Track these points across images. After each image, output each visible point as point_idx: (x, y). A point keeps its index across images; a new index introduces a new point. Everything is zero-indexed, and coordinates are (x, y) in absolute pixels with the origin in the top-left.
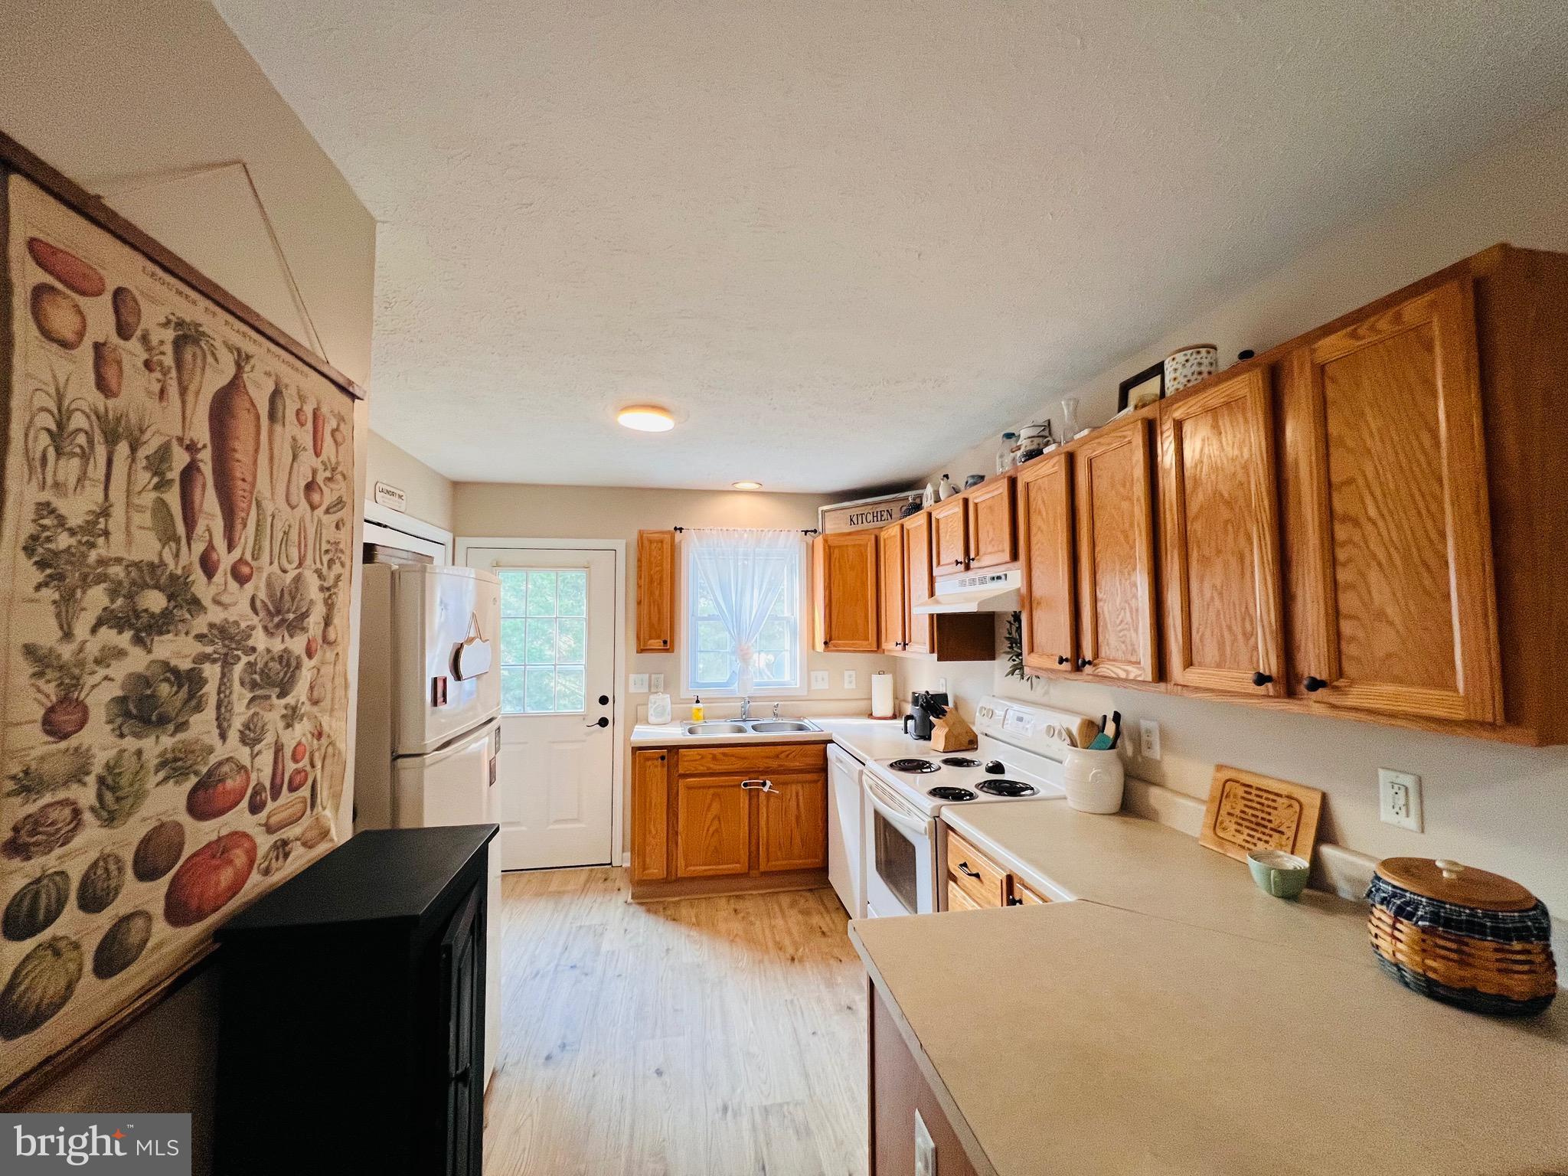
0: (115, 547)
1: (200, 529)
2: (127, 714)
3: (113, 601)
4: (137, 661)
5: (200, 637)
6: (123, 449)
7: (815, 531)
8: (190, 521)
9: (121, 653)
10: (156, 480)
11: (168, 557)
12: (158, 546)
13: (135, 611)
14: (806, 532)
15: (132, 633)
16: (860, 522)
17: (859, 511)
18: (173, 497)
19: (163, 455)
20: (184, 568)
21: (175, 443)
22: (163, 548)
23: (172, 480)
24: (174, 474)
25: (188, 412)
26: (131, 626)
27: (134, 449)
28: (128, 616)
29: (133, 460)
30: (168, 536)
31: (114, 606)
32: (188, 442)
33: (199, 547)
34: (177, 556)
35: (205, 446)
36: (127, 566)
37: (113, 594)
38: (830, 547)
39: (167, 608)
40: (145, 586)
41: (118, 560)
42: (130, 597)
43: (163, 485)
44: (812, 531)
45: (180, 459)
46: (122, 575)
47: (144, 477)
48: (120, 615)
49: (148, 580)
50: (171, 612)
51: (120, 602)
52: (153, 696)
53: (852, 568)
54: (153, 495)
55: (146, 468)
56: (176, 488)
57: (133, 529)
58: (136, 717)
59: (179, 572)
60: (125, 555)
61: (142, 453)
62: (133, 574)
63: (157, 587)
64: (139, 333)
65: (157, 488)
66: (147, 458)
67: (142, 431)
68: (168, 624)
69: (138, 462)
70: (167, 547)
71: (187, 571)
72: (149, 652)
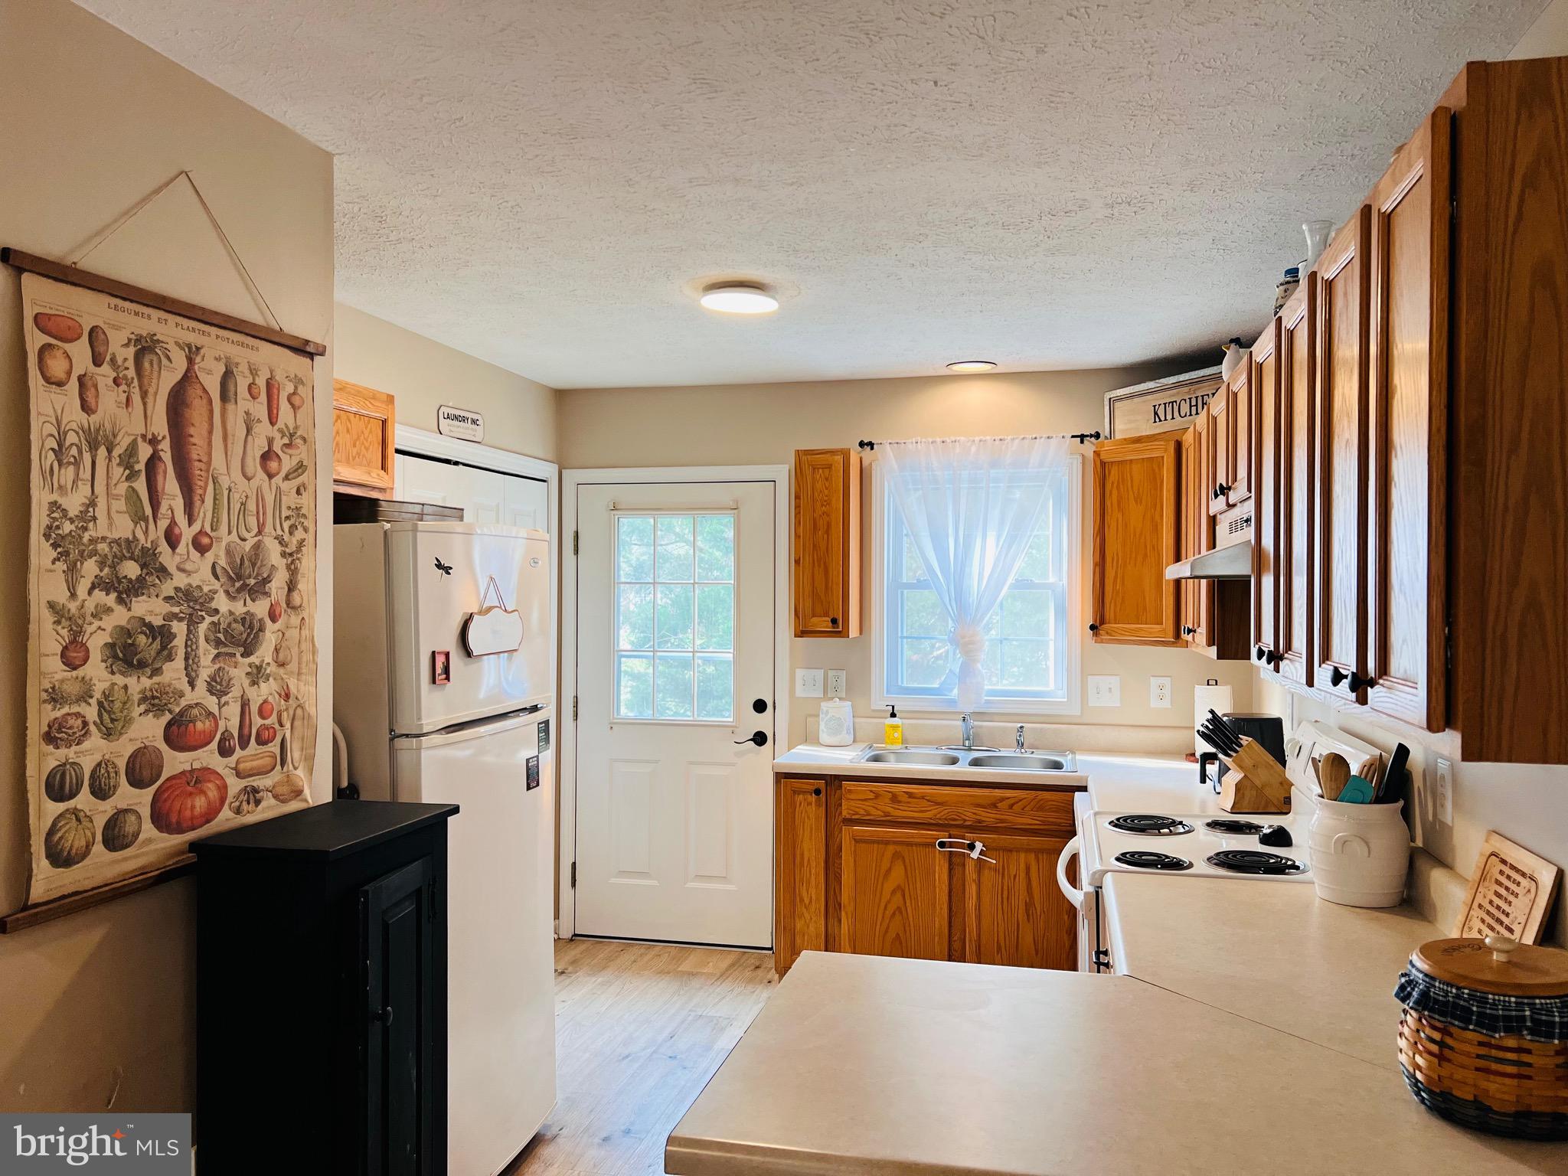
0: (101, 529)
1: (164, 509)
2: (115, 657)
3: (101, 571)
4: (120, 616)
5: (168, 599)
6: (102, 452)
7: (1097, 436)
8: (155, 504)
9: (109, 610)
10: (127, 472)
11: (140, 535)
12: (132, 525)
13: (117, 577)
14: (1082, 437)
15: (116, 594)
16: (1169, 417)
17: (1166, 397)
18: (141, 485)
19: (132, 451)
20: (152, 542)
21: (140, 440)
22: (136, 526)
23: (140, 471)
24: (141, 466)
25: (149, 413)
26: (115, 589)
27: (109, 451)
28: (113, 581)
29: (110, 460)
30: (139, 517)
31: (102, 575)
32: (151, 437)
33: (163, 524)
34: (146, 533)
35: (164, 438)
36: (110, 543)
37: (102, 564)
38: (1103, 464)
39: (141, 575)
40: (123, 558)
41: (104, 539)
42: (113, 567)
43: (132, 476)
44: (1091, 436)
45: (145, 452)
46: (107, 549)
47: (118, 472)
48: (107, 581)
49: (126, 554)
50: (144, 578)
51: (106, 570)
52: (133, 645)
53: (1138, 500)
54: (126, 484)
55: (118, 465)
56: (143, 477)
57: (114, 515)
58: (120, 660)
59: (149, 545)
60: (109, 535)
61: (116, 452)
62: (114, 549)
63: (132, 558)
64: (108, 358)
65: (128, 479)
66: (120, 456)
67: (115, 436)
68: (143, 588)
69: (113, 460)
70: (138, 525)
71: (155, 544)
72: (129, 609)
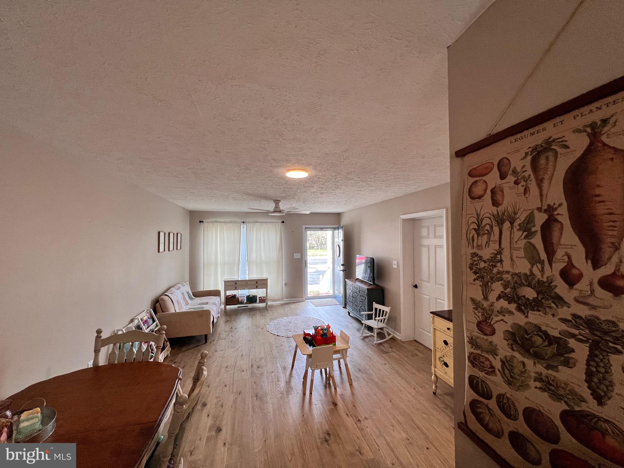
0: (507, 266)
1: (560, 253)
2: (515, 341)
3: (505, 289)
4: (520, 319)
5: (564, 320)
6: (507, 224)
8: (550, 251)
9: (510, 313)
10: (526, 233)
11: (536, 271)
12: (529, 266)
13: (517, 296)
15: (516, 305)
18: (537, 241)
19: (530, 219)
20: (548, 278)
21: (536, 212)
22: (532, 267)
23: (536, 231)
24: (537, 228)
25: (544, 193)
26: (515, 302)
27: (512, 223)
28: (514, 297)
29: (512, 228)
30: (534, 259)
31: (505, 291)
32: (546, 207)
33: (558, 266)
34: (542, 271)
35: (560, 205)
36: (512, 275)
37: (505, 286)
39: (537, 298)
40: (522, 285)
41: (508, 272)
42: (514, 288)
43: (530, 234)
45: (541, 218)
46: (510, 278)
47: (517, 234)
48: (509, 296)
49: (524, 282)
50: (541, 301)
51: (508, 290)
52: (529, 339)
54: (525, 241)
55: (518, 230)
56: (539, 235)
57: (515, 258)
58: (520, 345)
59: (545, 280)
60: (511, 270)
61: (516, 224)
62: (515, 279)
63: (529, 285)
64: (510, 172)
65: (526, 237)
66: (519, 225)
67: (515, 214)
68: (538, 306)
69: (514, 228)
70: (535, 266)
71: (550, 281)
72: (527, 317)
